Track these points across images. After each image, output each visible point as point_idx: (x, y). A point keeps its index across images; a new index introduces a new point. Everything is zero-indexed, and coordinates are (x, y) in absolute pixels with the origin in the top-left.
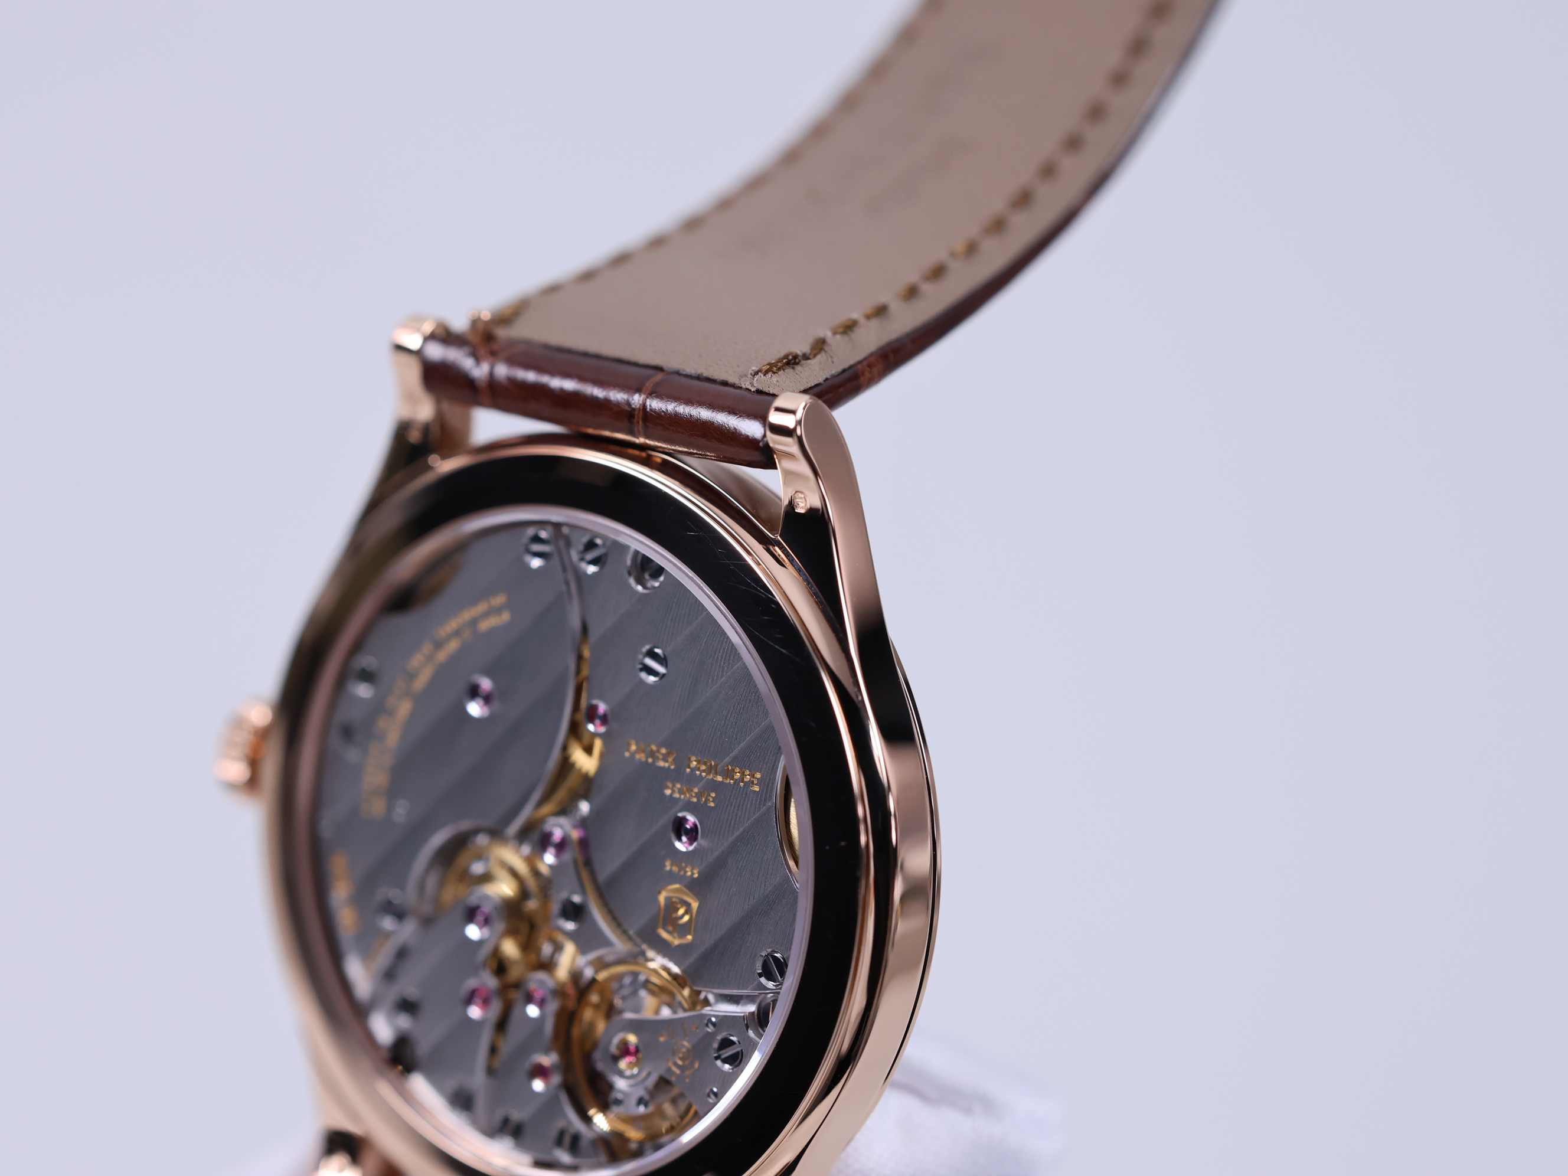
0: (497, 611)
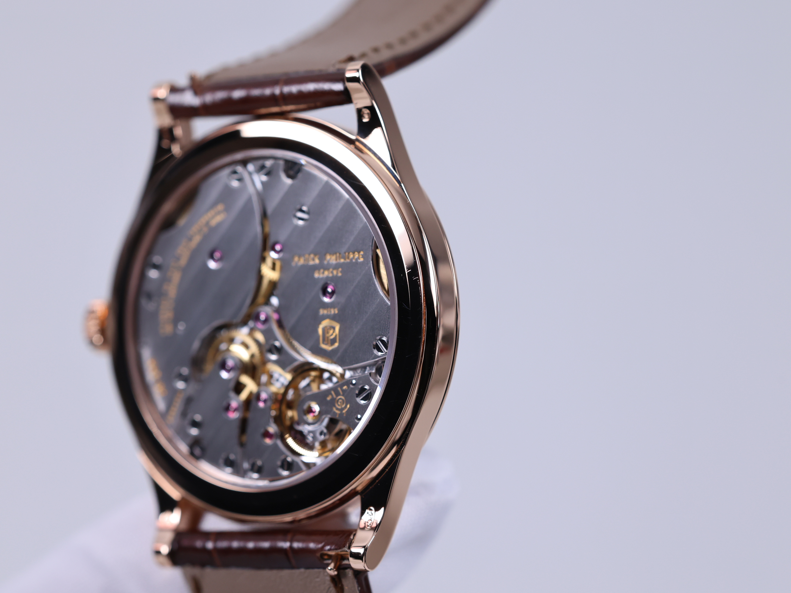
0: (219, 213)
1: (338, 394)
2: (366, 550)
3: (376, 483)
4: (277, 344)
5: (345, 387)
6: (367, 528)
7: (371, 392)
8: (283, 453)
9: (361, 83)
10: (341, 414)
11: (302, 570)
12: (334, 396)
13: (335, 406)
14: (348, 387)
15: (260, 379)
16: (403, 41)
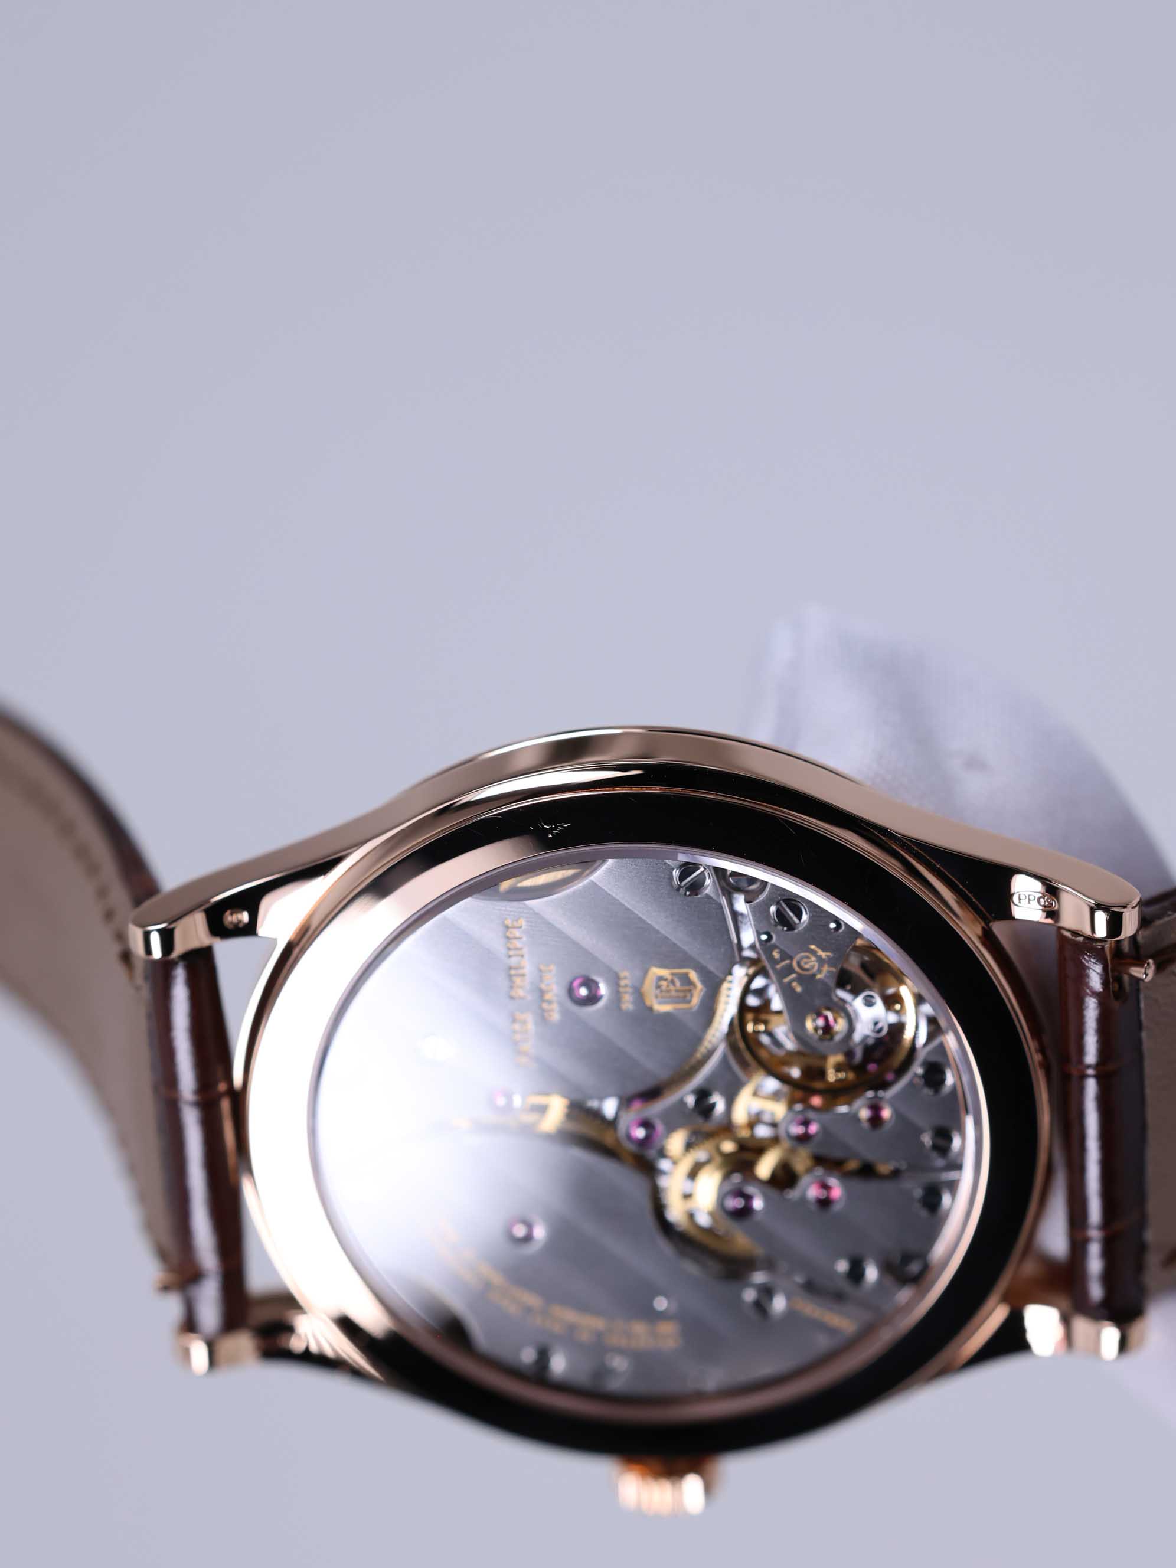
1: (789, 970)
2: (1099, 906)
3: (964, 889)
4: (691, 1100)
5: (776, 955)
6: (1055, 906)
7: (784, 900)
8: (911, 1084)
9: (172, 926)
10: (830, 962)
11: (1144, 1035)
12: (794, 976)
13: (814, 975)
14: (775, 947)
15: (762, 1140)
16: (92, 869)
